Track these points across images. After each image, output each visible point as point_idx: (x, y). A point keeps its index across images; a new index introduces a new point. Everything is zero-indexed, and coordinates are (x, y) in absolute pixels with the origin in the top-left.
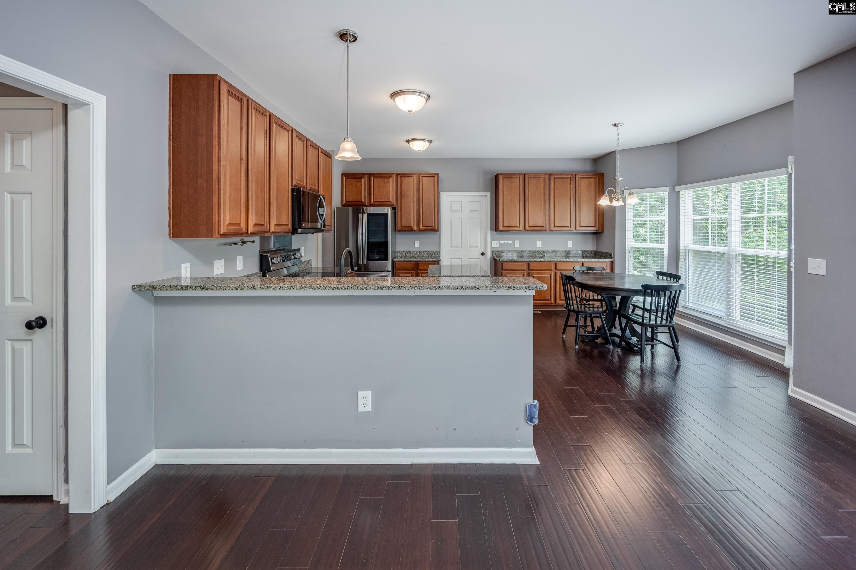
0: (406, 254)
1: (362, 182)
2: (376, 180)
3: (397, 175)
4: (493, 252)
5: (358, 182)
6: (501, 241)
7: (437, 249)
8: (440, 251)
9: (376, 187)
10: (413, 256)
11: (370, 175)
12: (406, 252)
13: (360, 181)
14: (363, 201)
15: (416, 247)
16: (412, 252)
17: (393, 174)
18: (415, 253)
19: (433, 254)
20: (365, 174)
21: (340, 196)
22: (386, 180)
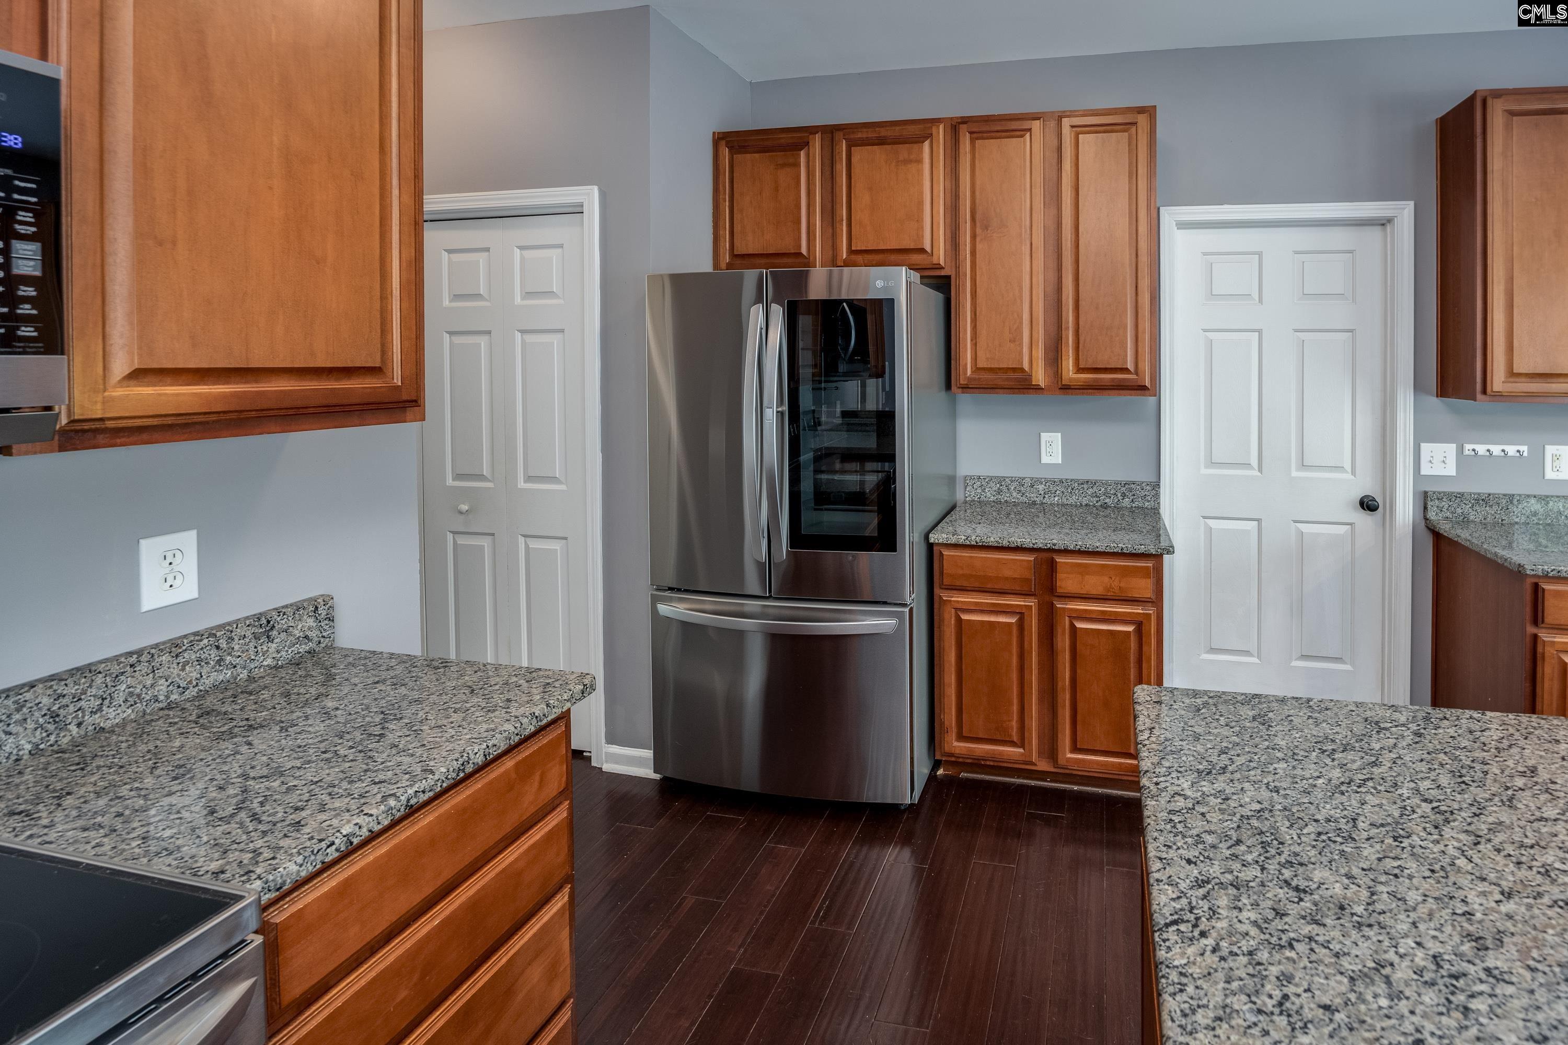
0: (999, 492)
1: (797, 165)
2: (859, 154)
3: (956, 126)
4: (1424, 500)
5: (784, 165)
6: (1468, 447)
7: (1142, 475)
8: (1156, 485)
9: (858, 185)
10: (1034, 503)
11: (831, 132)
12: (1001, 480)
13: (791, 160)
14: (804, 251)
15: (1045, 459)
16: (1028, 482)
17: (936, 121)
18: (1041, 487)
19: (1124, 495)
20: (812, 130)
21: (711, 230)
22: (903, 151)
